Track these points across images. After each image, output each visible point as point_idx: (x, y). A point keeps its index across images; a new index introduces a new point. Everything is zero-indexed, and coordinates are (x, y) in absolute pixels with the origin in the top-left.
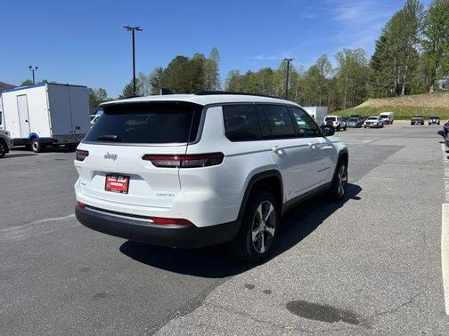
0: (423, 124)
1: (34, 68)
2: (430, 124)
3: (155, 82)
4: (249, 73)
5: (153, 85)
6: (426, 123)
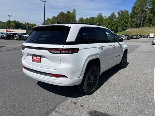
1: (10, 16)
4: (86, 19)
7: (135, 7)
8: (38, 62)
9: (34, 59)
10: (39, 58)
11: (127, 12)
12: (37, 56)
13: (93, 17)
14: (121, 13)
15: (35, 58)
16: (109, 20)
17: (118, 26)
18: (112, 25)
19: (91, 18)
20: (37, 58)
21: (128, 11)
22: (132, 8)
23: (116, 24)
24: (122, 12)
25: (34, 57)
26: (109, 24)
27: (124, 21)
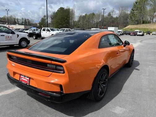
0: (150, 35)
1: (7, 10)
2: (152, 34)
3: (52, 17)
4: (86, 15)
5: (52, 18)
6: (151, 34)
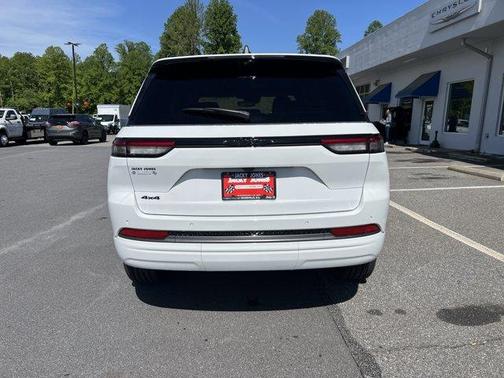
7: (168, 37)
8: (263, 197)
9: (237, 187)
10: (267, 179)
11: (147, 49)
12: (249, 172)
13: (29, 55)
14: (127, 49)
15: (240, 184)
16: (91, 71)
17: (126, 91)
18: (105, 86)
19: (20, 57)
20: (253, 180)
21: (147, 46)
22: (161, 39)
23: (116, 82)
24: (131, 47)
25: (231, 180)
26: (95, 84)
27: (139, 75)
